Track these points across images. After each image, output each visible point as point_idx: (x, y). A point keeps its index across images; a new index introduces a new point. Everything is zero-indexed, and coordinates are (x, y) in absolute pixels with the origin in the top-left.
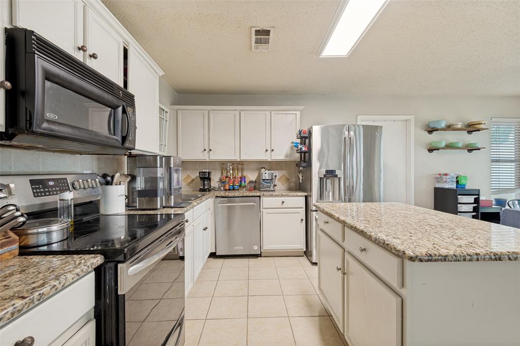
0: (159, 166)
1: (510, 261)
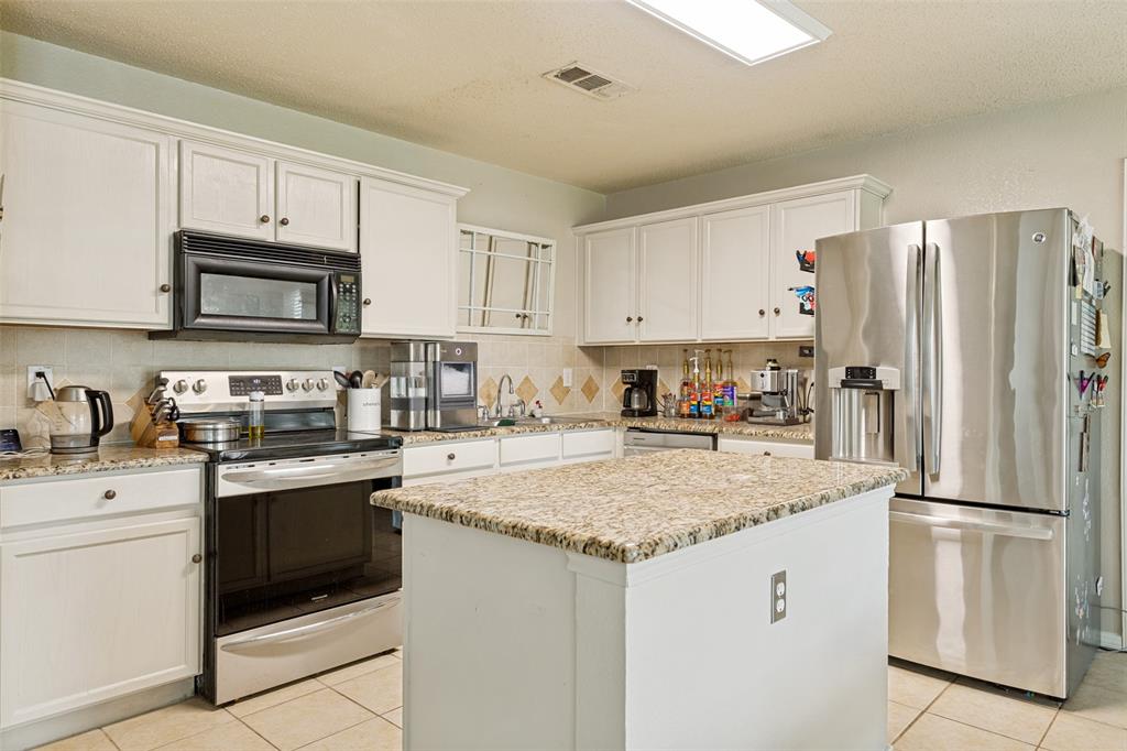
0: (412, 359)
1: (461, 526)
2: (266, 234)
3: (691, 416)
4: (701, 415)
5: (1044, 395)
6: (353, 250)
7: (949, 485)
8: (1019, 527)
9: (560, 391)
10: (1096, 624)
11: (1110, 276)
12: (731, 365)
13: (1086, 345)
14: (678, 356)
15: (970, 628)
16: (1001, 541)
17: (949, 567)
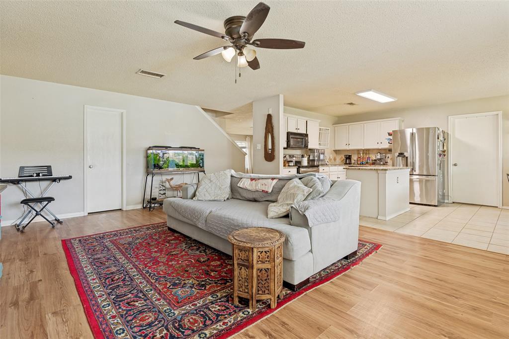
0: (315, 152)
2: (295, 131)
3: (360, 164)
4: (363, 164)
5: (434, 157)
6: (305, 133)
7: (417, 172)
8: (430, 178)
9: (330, 159)
10: (444, 199)
11: (446, 137)
12: (369, 153)
13: (441, 149)
14: (356, 152)
15: (421, 196)
16: (427, 181)
17: (417, 186)
